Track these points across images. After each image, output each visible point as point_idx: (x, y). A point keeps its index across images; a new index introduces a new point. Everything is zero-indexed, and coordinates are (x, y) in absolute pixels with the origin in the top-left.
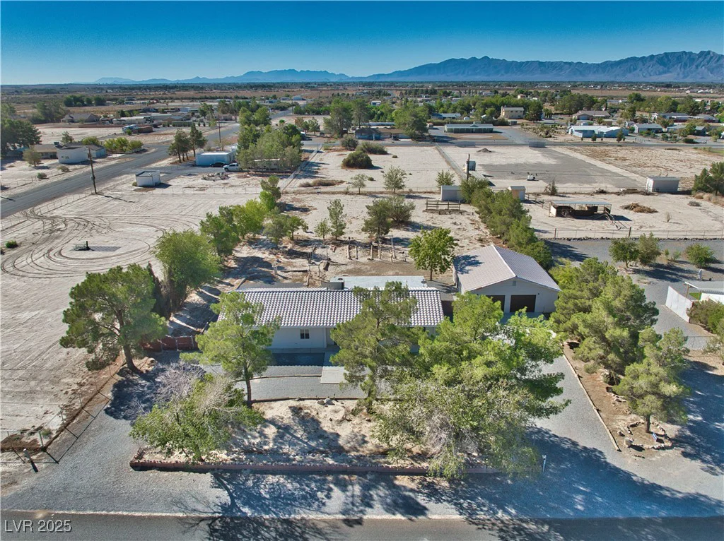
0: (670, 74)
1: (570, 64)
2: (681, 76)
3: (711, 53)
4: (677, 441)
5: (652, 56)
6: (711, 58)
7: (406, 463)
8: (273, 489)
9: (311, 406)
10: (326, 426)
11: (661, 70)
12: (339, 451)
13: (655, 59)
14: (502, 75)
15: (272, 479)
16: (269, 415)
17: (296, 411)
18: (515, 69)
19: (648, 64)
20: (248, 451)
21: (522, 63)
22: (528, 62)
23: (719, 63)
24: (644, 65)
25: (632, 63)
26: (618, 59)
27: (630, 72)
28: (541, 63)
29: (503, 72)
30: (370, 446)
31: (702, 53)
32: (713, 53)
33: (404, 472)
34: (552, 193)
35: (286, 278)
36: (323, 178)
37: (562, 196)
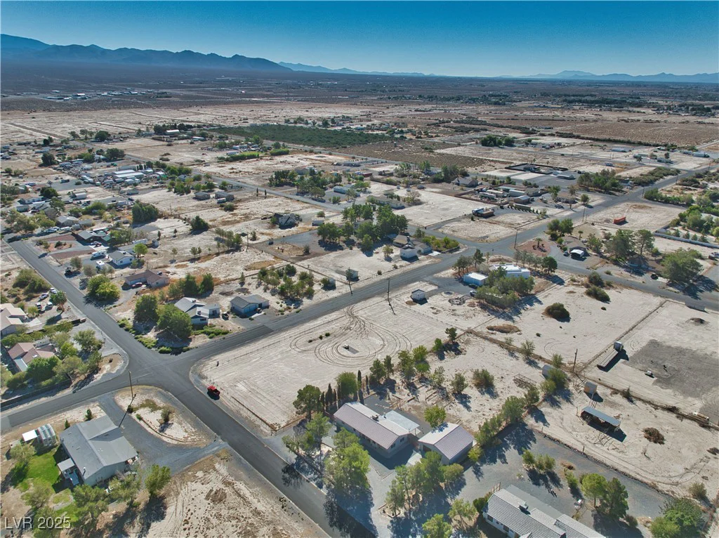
4: (396, 518)
12: (323, 466)
15: (306, 464)
34: (627, 395)
35: (389, 399)
36: (514, 322)
37: (631, 401)
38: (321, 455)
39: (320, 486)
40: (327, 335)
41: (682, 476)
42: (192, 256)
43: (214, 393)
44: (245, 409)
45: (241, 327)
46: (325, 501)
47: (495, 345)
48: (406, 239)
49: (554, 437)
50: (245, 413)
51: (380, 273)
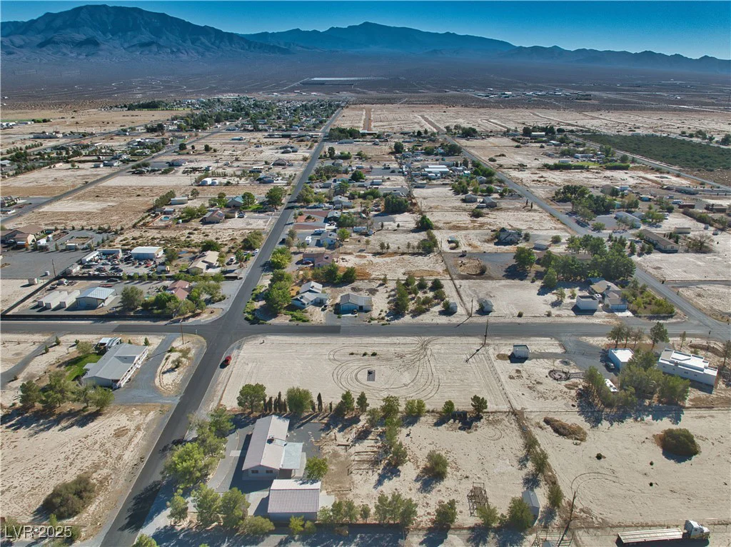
40: (374, 354)
42: (378, 249)
43: (226, 363)
44: (225, 384)
45: (323, 321)
50: (220, 388)
51: (520, 315)
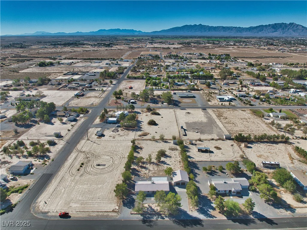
0: (277, 32)
1: (236, 27)
2: (282, 33)
3: (294, 24)
4: (197, 210)
5: (270, 25)
6: (294, 25)
7: (163, 213)
8: (148, 216)
9: (151, 205)
10: (153, 208)
11: (273, 31)
12: (155, 211)
13: (271, 26)
14: (207, 32)
15: (147, 215)
16: (145, 206)
17: (149, 205)
18: (212, 30)
19: (268, 28)
20: (144, 211)
21: (215, 27)
22: (218, 27)
23: (297, 28)
24: (266, 28)
25: (261, 28)
26: (255, 26)
27: (261, 31)
28: (223, 27)
29: (207, 31)
30: (158, 211)
31: (290, 23)
32: (295, 23)
33: (163, 214)
34: (200, 140)
35: (142, 175)
36: (143, 131)
37: (202, 141)
38: (148, 208)
39: (163, 218)
40: (82, 164)
41: (234, 155)
43: (65, 215)
44: (90, 213)
45: (32, 180)
46: (172, 222)
47: (148, 141)
48: (63, 112)
49: (200, 160)
51: (69, 130)
